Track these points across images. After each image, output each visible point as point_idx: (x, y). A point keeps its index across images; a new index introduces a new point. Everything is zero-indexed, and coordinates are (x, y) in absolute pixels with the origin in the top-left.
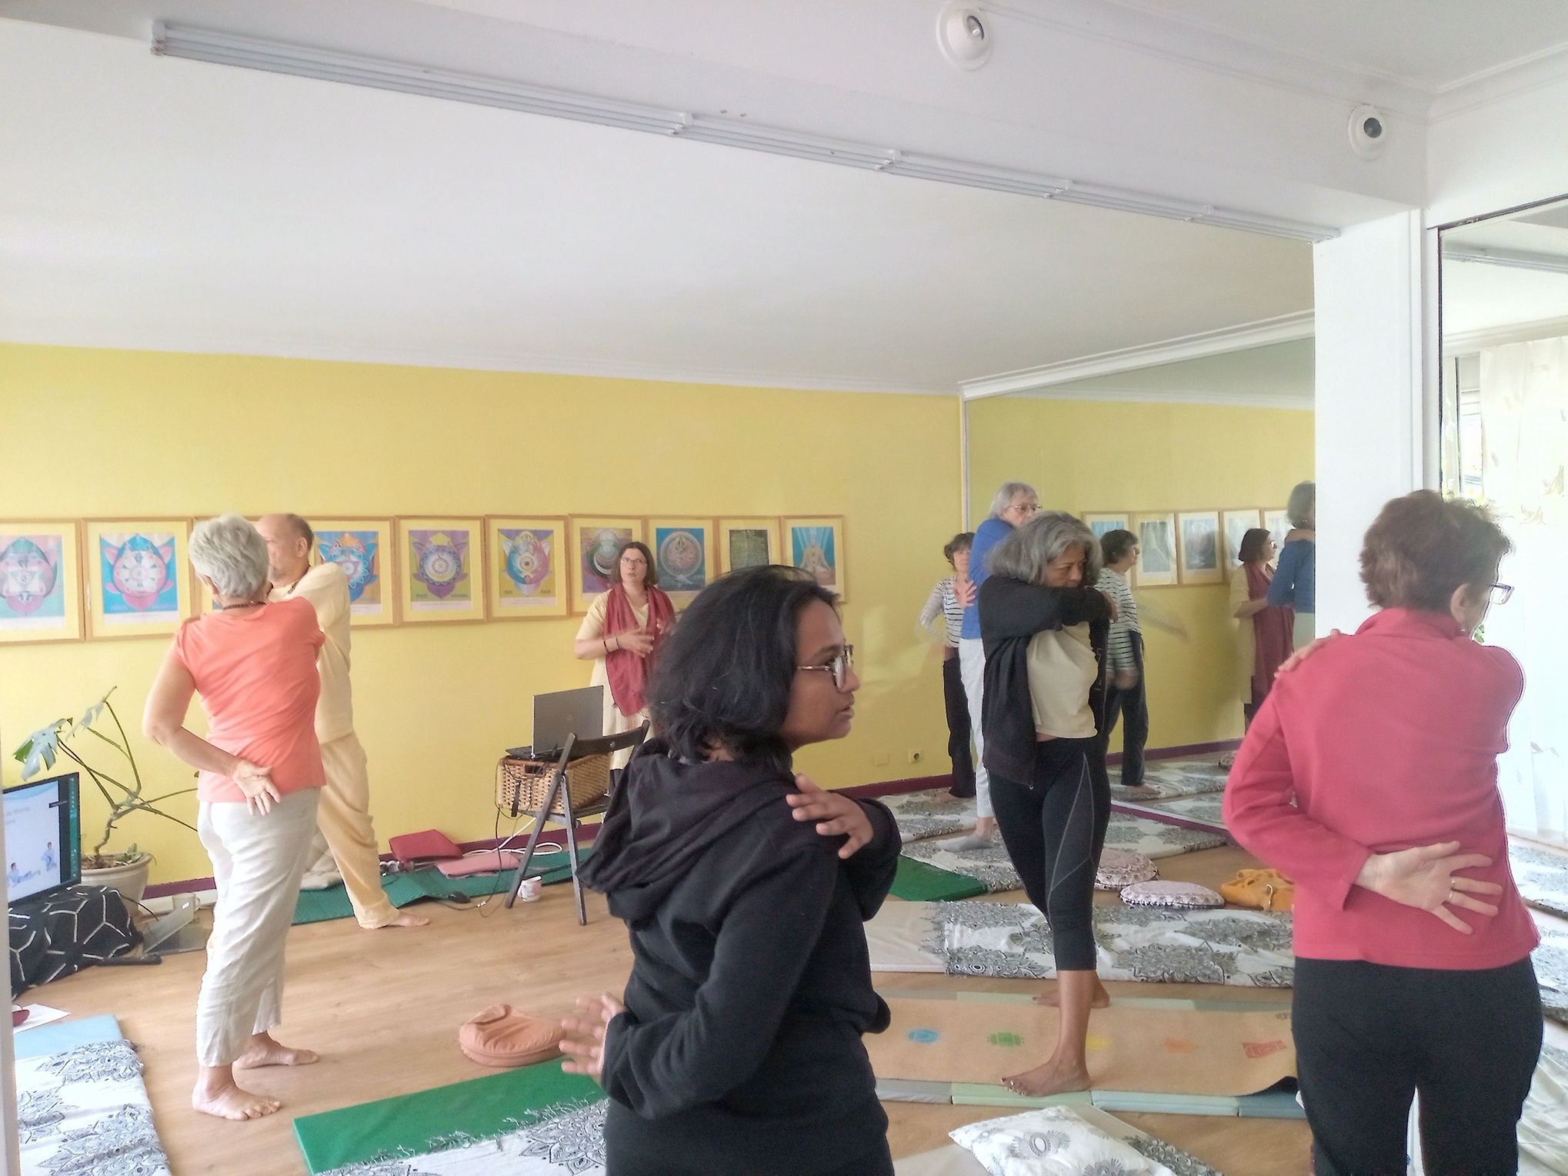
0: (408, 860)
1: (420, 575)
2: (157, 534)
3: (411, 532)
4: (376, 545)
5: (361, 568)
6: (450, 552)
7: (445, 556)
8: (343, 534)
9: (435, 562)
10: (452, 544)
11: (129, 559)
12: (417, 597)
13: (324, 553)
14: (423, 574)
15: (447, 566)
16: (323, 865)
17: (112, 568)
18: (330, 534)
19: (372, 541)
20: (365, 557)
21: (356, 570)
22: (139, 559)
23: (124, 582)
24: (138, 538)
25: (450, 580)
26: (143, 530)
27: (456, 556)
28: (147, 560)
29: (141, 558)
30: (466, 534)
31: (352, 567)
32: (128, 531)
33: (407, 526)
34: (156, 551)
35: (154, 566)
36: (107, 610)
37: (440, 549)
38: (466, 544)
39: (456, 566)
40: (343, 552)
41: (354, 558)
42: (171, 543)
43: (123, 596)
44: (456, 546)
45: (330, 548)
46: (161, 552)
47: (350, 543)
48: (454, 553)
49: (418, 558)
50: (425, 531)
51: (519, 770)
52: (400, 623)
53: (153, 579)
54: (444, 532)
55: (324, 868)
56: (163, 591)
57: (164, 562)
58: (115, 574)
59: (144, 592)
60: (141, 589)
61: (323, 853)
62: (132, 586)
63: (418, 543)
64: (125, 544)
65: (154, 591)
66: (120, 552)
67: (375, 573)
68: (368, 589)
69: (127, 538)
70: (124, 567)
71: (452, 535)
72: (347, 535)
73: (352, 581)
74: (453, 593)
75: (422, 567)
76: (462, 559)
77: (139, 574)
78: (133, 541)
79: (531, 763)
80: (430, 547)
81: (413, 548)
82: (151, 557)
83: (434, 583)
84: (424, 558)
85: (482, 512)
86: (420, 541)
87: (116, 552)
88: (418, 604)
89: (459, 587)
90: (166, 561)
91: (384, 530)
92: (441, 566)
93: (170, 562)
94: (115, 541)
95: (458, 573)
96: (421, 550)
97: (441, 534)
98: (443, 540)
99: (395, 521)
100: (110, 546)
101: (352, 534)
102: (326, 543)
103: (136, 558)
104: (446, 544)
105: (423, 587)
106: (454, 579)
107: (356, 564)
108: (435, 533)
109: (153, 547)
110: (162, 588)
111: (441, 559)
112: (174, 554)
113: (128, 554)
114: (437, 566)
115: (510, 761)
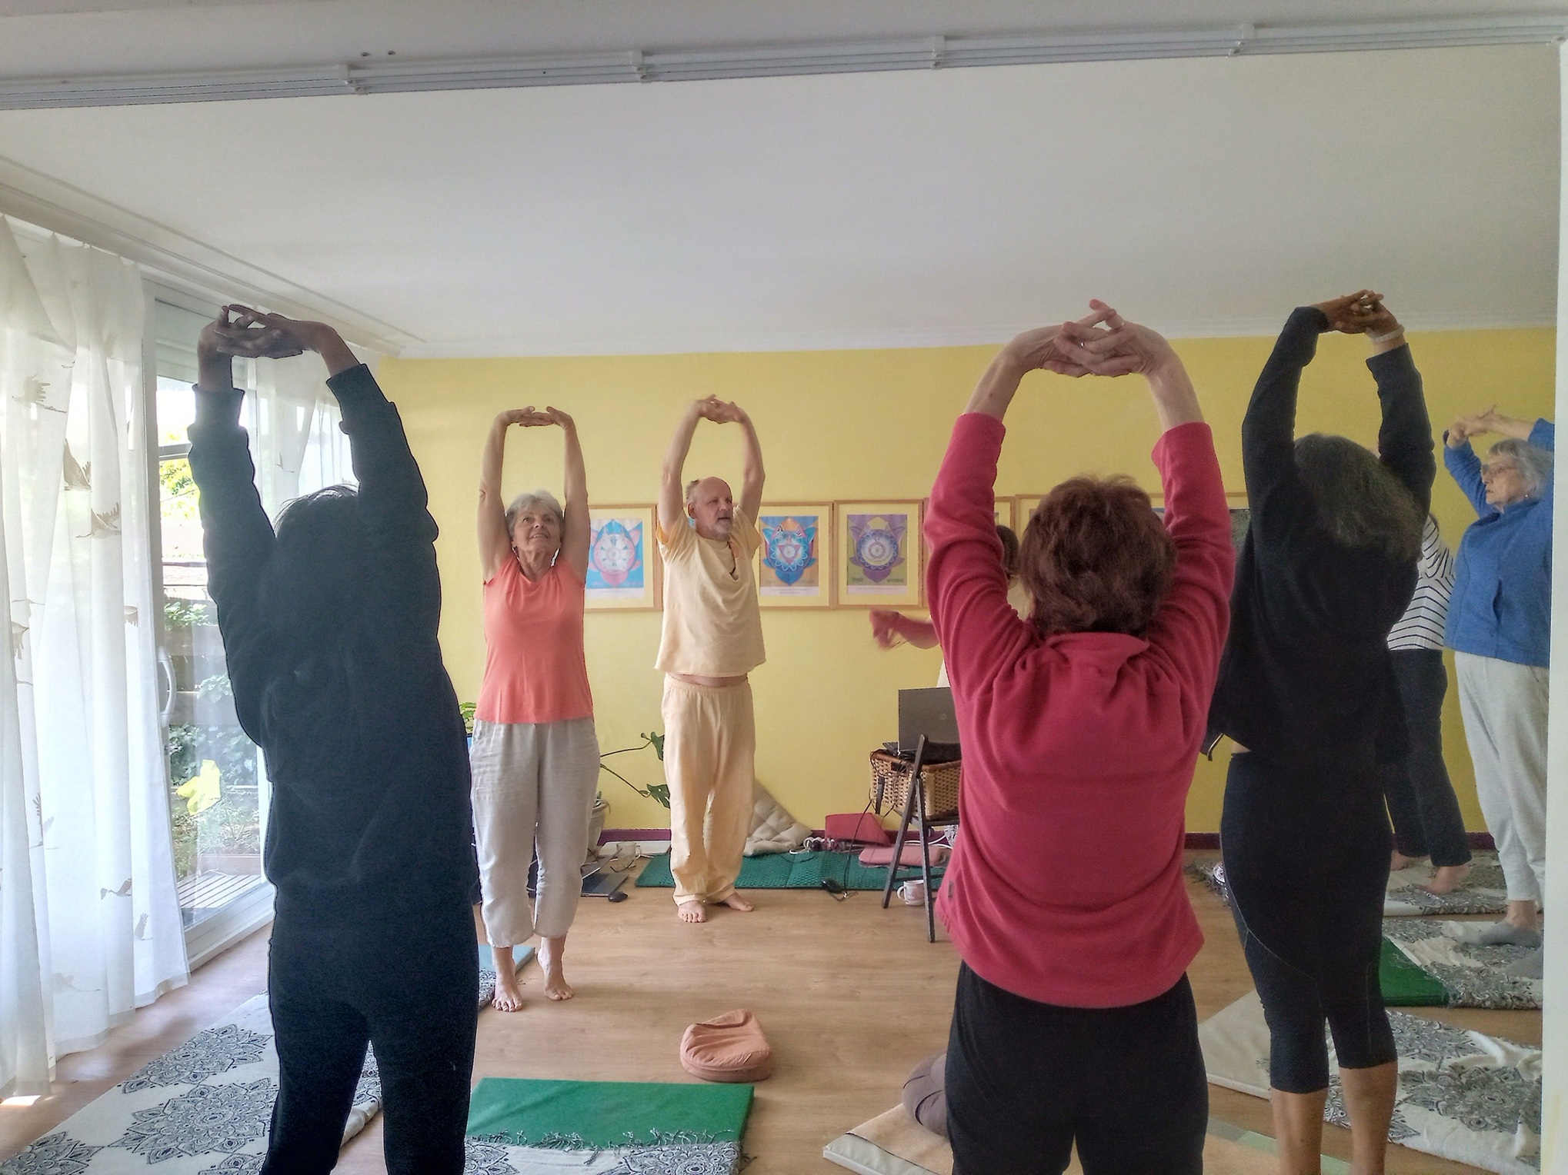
0: (840, 840)
1: (856, 559)
2: (628, 519)
3: (849, 517)
4: (816, 530)
5: (801, 551)
6: (887, 537)
7: (882, 541)
8: (786, 518)
9: (871, 546)
10: (889, 528)
12: (853, 580)
14: (859, 557)
15: (884, 551)
16: (762, 832)
18: (777, 519)
19: (811, 526)
20: (804, 541)
21: (796, 552)
22: (614, 541)
24: (613, 523)
25: (886, 564)
26: (617, 515)
27: (893, 541)
28: (620, 544)
29: (616, 540)
30: (904, 518)
31: (793, 550)
33: (846, 510)
34: (627, 534)
35: (626, 548)
37: (877, 533)
38: (904, 528)
39: (893, 551)
40: (785, 536)
41: (794, 542)
42: (639, 528)
43: (601, 573)
44: (894, 530)
45: (774, 532)
46: (632, 535)
47: (792, 527)
48: (892, 537)
49: (855, 542)
50: (863, 515)
51: (885, 766)
52: (835, 606)
53: (625, 560)
54: (882, 517)
55: (762, 836)
56: (633, 570)
57: (633, 544)
60: (615, 568)
61: (765, 821)
62: (608, 564)
63: (856, 527)
64: (603, 528)
65: (625, 570)
67: (814, 556)
68: (806, 571)
69: (605, 523)
70: (602, 548)
71: (890, 519)
72: (789, 520)
73: (793, 563)
74: (889, 577)
75: (858, 550)
76: (899, 543)
77: (614, 555)
78: (610, 524)
79: (897, 761)
80: (868, 531)
81: (851, 532)
82: (623, 540)
83: (870, 567)
84: (861, 542)
85: (919, 497)
86: (858, 526)
88: (854, 588)
89: (895, 571)
90: (635, 544)
91: (823, 515)
92: (877, 550)
93: (637, 545)
95: (895, 557)
96: (859, 534)
97: (879, 518)
98: (882, 525)
99: (834, 506)
101: (795, 519)
102: (771, 528)
103: (611, 541)
104: (884, 529)
105: (859, 571)
106: (890, 564)
107: (797, 548)
108: (872, 517)
109: (625, 531)
110: (631, 567)
111: (878, 543)
112: (641, 536)
113: (606, 537)
114: (873, 551)
115: (880, 756)
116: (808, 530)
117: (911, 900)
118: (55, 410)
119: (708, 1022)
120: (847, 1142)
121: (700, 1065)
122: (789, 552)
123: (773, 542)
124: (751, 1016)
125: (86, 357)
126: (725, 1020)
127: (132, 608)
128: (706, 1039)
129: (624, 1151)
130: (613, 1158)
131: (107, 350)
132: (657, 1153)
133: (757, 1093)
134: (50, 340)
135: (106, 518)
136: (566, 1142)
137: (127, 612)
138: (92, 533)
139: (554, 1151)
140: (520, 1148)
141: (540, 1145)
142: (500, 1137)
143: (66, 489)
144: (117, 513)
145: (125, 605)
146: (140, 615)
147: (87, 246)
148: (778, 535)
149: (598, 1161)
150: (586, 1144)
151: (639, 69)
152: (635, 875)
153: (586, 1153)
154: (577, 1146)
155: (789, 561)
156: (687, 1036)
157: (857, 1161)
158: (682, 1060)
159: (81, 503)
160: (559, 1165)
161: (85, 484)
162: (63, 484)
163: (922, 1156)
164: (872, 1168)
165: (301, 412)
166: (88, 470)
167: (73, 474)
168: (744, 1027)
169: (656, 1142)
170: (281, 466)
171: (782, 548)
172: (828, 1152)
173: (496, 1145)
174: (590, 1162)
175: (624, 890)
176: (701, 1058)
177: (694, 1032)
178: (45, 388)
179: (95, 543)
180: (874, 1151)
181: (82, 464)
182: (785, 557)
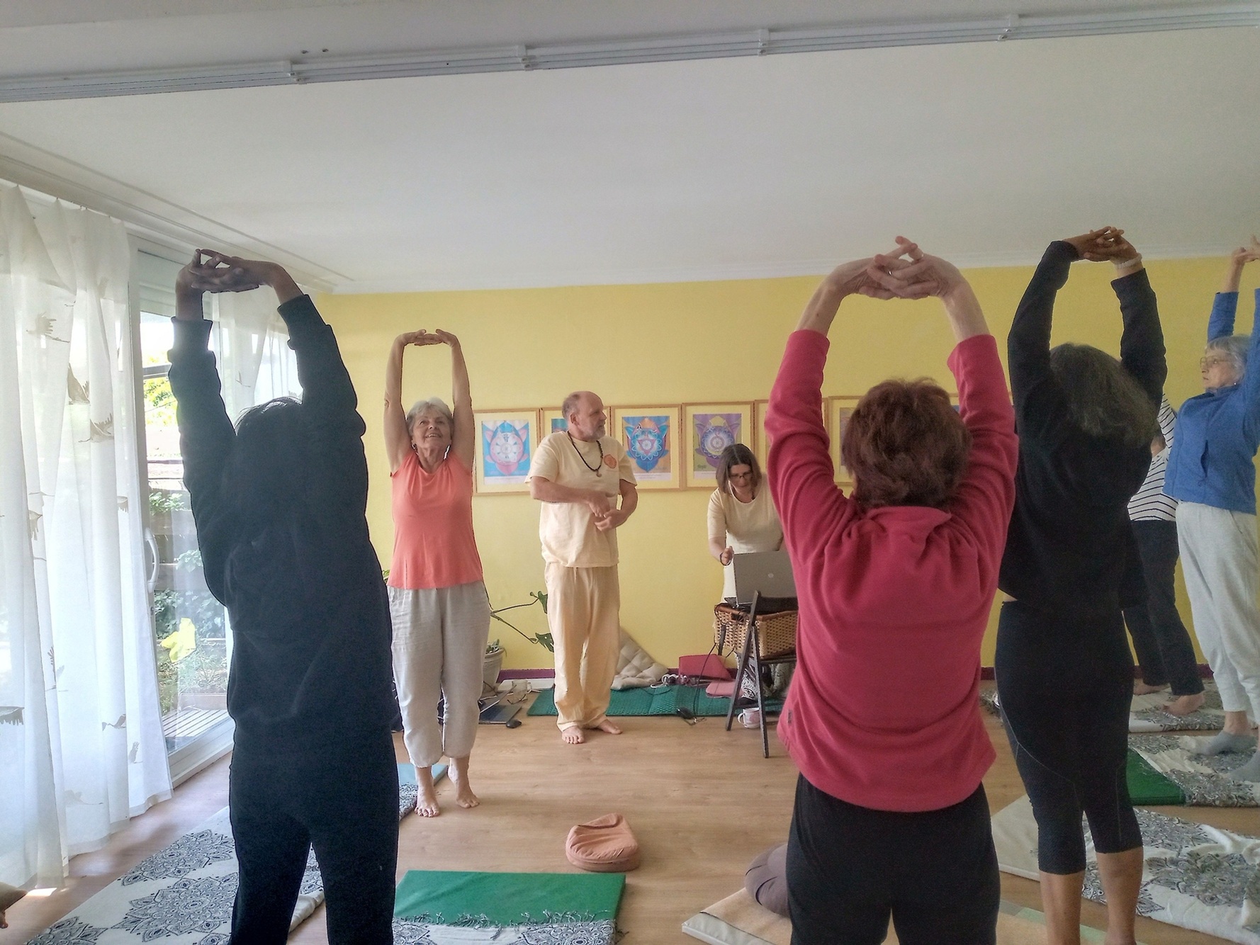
1: (701, 450)
2: (517, 420)
3: (694, 416)
4: (668, 426)
5: (656, 444)
6: (725, 431)
7: (722, 435)
8: (644, 418)
9: (713, 439)
10: (727, 425)
11: (500, 439)
12: (699, 467)
13: (629, 433)
14: (703, 449)
16: (628, 671)
17: (489, 445)
18: (633, 418)
19: (664, 424)
20: (659, 436)
21: (652, 445)
22: (506, 439)
23: (496, 454)
24: (506, 424)
26: (508, 417)
28: (511, 441)
29: (507, 437)
30: (739, 416)
31: (649, 444)
32: (499, 419)
33: (691, 411)
34: (517, 433)
35: (515, 444)
36: (486, 474)
37: (717, 429)
38: (739, 424)
40: (643, 432)
41: (651, 437)
42: (526, 427)
43: (496, 464)
44: (730, 426)
45: (634, 429)
46: (520, 433)
47: (649, 425)
48: (729, 432)
49: (700, 436)
50: (706, 415)
52: (684, 488)
53: (515, 453)
54: (721, 416)
55: (628, 674)
56: (522, 461)
57: (522, 441)
58: (491, 448)
59: (509, 462)
60: (507, 460)
61: (630, 662)
62: (501, 457)
63: (701, 425)
64: (497, 428)
65: (515, 461)
66: (495, 434)
67: (666, 448)
68: (661, 461)
69: (499, 424)
70: (497, 444)
71: (728, 417)
72: (646, 420)
73: (650, 454)
75: (702, 443)
77: (506, 449)
78: (503, 426)
79: (736, 612)
80: (710, 428)
81: (697, 428)
82: (514, 437)
83: (711, 456)
84: (704, 436)
85: (752, 398)
86: (702, 422)
87: (491, 434)
88: (700, 473)
90: (524, 440)
91: (673, 415)
92: (717, 443)
93: (525, 441)
94: (490, 426)
96: (702, 430)
97: (719, 417)
98: (720, 422)
99: (682, 407)
100: (489, 430)
101: (650, 418)
102: (631, 426)
103: (504, 438)
104: (722, 425)
105: (703, 459)
107: (653, 442)
108: (713, 416)
109: (515, 430)
110: (520, 460)
111: (718, 437)
112: (528, 435)
113: (500, 435)
114: (714, 443)
115: (722, 608)
116: (661, 426)
117: (749, 724)
118: (60, 340)
119: (588, 824)
120: (700, 919)
121: (582, 858)
122: (646, 445)
123: (634, 438)
124: (622, 818)
125: (84, 298)
126: (601, 822)
127: (123, 497)
128: (586, 838)
129: (523, 929)
130: (514, 934)
131: (100, 291)
132: (548, 929)
133: (628, 881)
134: (56, 284)
135: (101, 426)
136: (476, 921)
137: (120, 501)
138: (91, 439)
139: (466, 928)
140: (440, 926)
141: (455, 924)
142: (423, 918)
143: (70, 403)
144: (110, 422)
145: (118, 495)
146: (130, 503)
147: (84, 208)
148: (638, 432)
149: (502, 936)
150: (492, 923)
151: (523, 60)
152: (527, 706)
153: (492, 930)
154: (485, 924)
155: (647, 452)
156: (571, 836)
157: (710, 935)
158: (567, 854)
159: (82, 414)
160: (469, 940)
161: (85, 399)
162: (68, 399)
163: (762, 930)
164: (722, 940)
165: (255, 338)
166: (87, 388)
167: (76, 391)
168: (617, 828)
169: (547, 920)
170: (240, 382)
171: (640, 442)
172: (686, 927)
173: (420, 924)
174: (495, 937)
175: (518, 718)
176: (583, 853)
177: (577, 832)
178: (52, 323)
179: (94, 446)
180: (723, 927)
181: (82, 383)
182: (643, 449)
